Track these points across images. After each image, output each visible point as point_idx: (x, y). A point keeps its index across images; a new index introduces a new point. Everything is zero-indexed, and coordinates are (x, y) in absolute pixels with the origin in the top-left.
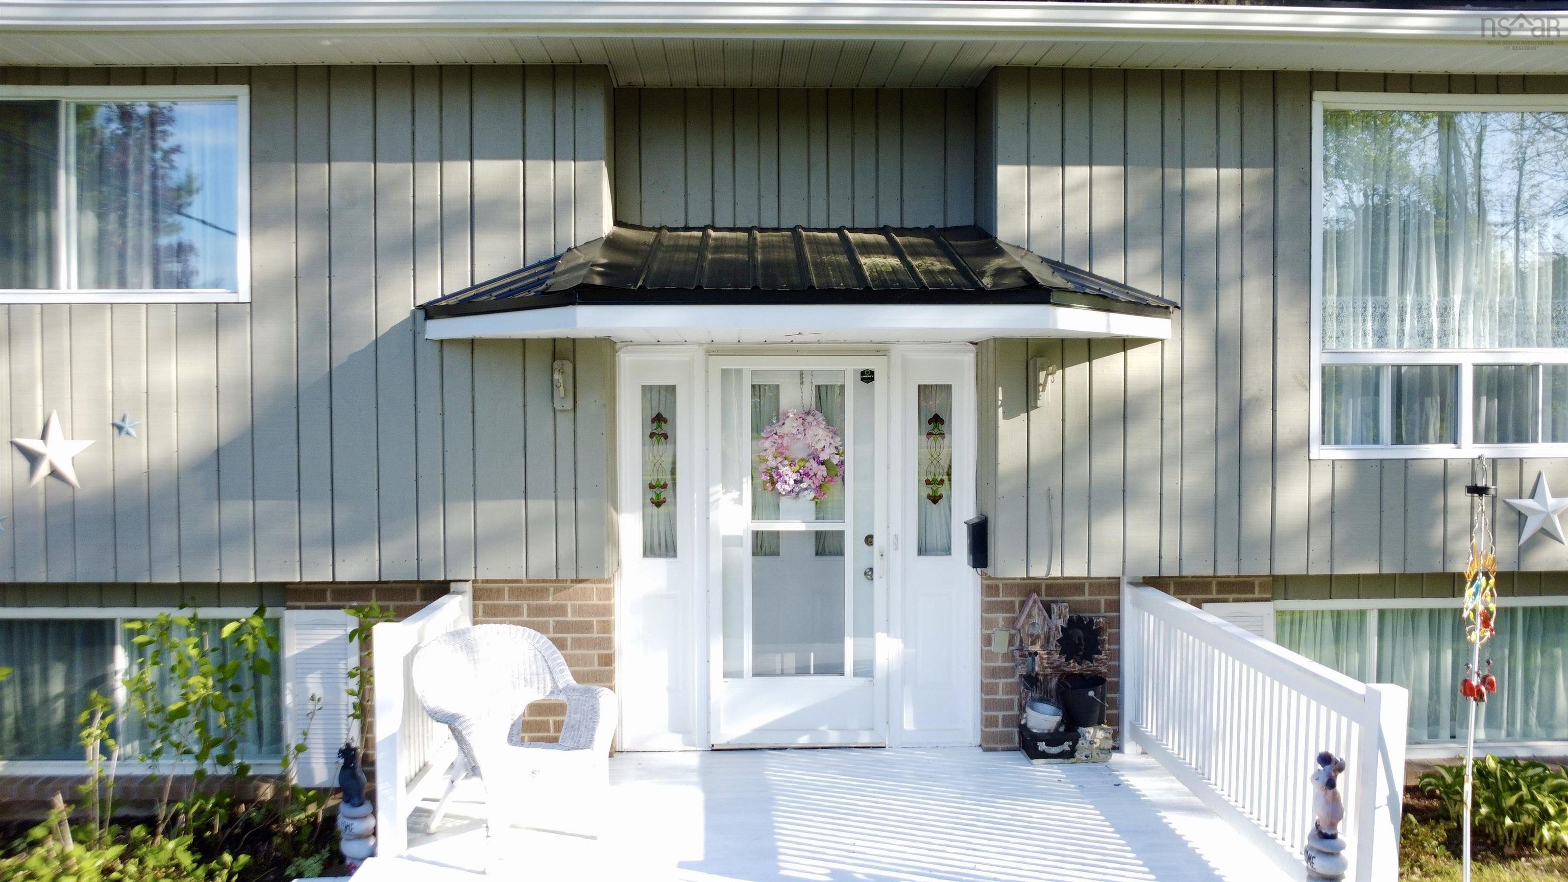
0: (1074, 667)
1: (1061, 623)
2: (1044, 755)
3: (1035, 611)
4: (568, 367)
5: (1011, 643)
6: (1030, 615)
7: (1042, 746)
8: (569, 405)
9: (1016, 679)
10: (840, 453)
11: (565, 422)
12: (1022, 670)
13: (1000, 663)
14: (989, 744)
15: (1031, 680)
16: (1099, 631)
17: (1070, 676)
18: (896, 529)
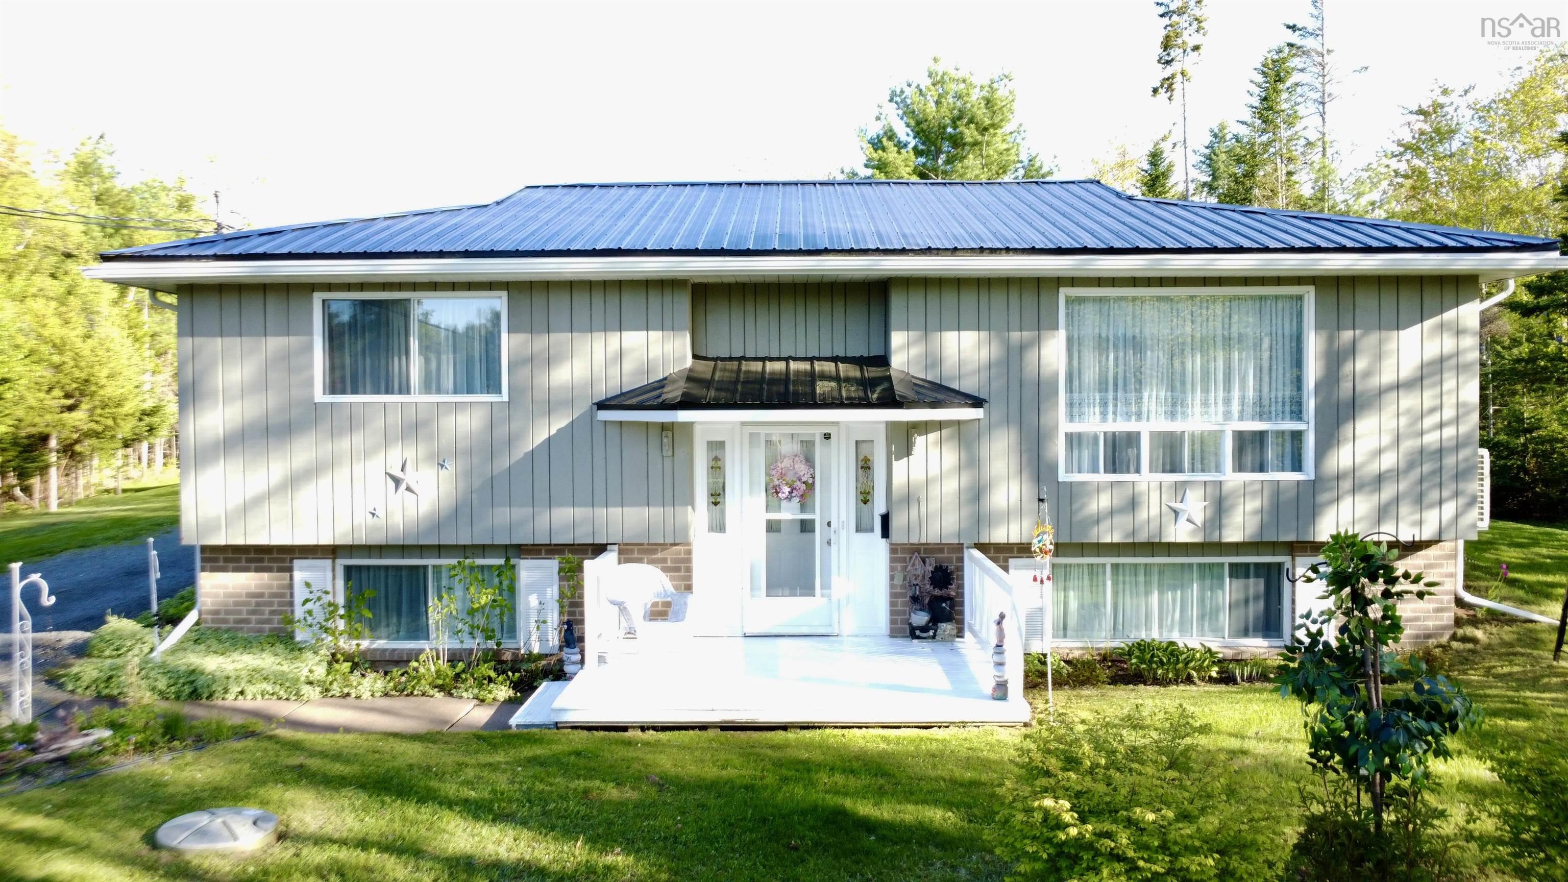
0: (937, 592)
1: (931, 569)
2: (918, 638)
3: (917, 562)
4: (670, 434)
5: (904, 579)
6: (913, 565)
7: (918, 633)
8: (670, 453)
9: (908, 599)
10: (813, 478)
11: (668, 462)
12: (910, 594)
13: (899, 590)
14: (894, 633)
15: (915, 599)
16: (952, 573)
17: (936, 597)
18: (843, 517)
